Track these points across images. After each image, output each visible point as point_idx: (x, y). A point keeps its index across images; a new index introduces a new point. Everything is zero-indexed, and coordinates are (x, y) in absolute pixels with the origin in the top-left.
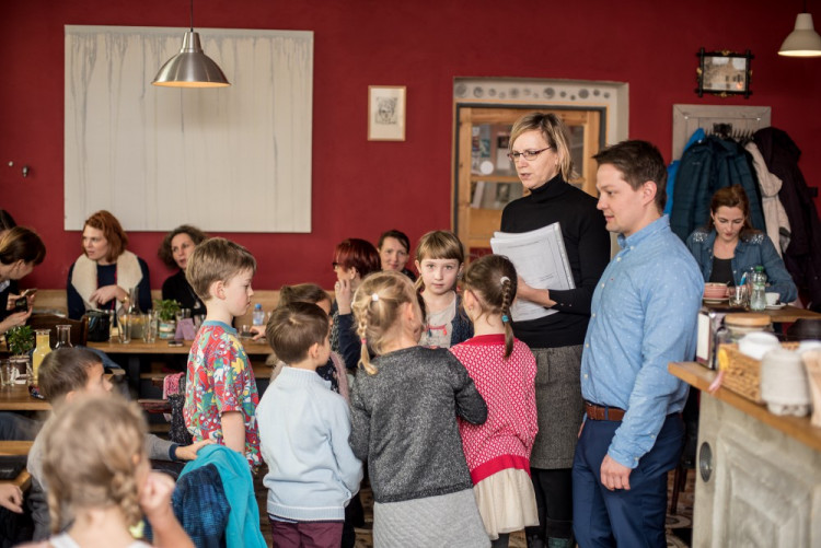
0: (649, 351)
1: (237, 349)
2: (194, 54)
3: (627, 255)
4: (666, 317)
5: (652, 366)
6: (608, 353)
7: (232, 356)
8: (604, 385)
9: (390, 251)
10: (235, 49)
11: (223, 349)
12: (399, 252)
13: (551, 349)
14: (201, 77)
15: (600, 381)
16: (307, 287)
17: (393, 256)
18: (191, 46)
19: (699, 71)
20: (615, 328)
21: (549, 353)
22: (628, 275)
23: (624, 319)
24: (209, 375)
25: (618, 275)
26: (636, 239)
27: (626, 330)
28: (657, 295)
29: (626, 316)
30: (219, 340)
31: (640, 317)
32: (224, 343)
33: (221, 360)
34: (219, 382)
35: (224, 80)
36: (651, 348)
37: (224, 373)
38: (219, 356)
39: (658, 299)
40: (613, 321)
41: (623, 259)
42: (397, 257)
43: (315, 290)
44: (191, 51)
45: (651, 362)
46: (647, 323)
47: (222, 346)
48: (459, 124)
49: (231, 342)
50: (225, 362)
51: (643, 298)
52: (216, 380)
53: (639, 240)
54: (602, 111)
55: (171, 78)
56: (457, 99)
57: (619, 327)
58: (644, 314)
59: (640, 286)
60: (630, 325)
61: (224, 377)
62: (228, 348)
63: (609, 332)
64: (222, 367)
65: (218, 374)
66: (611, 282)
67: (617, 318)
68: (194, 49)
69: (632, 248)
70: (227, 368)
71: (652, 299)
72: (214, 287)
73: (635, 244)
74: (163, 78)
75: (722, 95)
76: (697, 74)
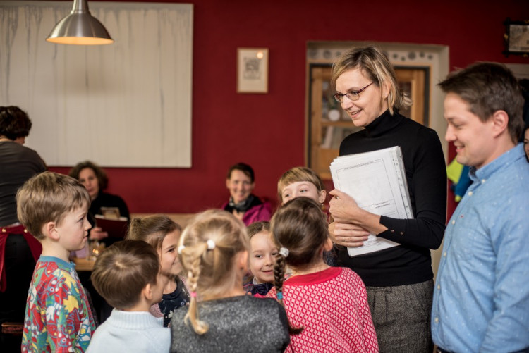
0: (500, 299)
1: (69, 285)
2: (83, 15)
3: (478, 189)
4: (520, 262)
5: (504, 317)
6: (458, 297)
7: (64, 293)
8: (453, 331)
9: (237, 182)
10: (129, 18)
11: (54, 286)
12: (244, 182)
13: (388, 288)
14: (88, 34)
15: (449, 327)
16: (155, 219)
17: (239, 186)
18: (80, 8)
19: (506, 36)
20: (464, 271)
21: (387, 292)
22: (477, 212)
23: (474, 262)
24: (43, 313)
25: (468, 212)
26: (488, 172)
27: (476, 273)
28: (510, 237)
29: (476, 257)
30: (52, 277)
31: (491, 259)
32: (56, 279)
33: (53, 298)
34: (51, 321)
35: (108, 36)
36: (504, 296)
37: (56, 311)
38: (51, 294)
39: (512, 240)
40: (462, 263)
41: (474, 193)
42: (243, 186)
43: (165, 221)
44: (80, 12)
45: (503, 313)
46: (498, 266)
47: (54, 282)
48: (311, 80)
49: (64, 279)
50: (57, 301)
51: (494, 238)
52: (48, 318)
53: (492, 173)
54: (426, 70)
55: (61, 34)
56: (310, 60)
57: (468, 269)
58: (495, 255)
59: (490, 226)
60: (480, 267)
61: (56, 317)
62: (60, 285)
63: (459, 275)
64: (53, 305)
65: (50, 312)
66: (460, 219)
67: (466, 261)
68: (83, 10)
69: (483, 181)
70: (58, 306)
71: (504, 240)
72: (46, 228)
73: (487, 178)
74: (55, 34)
75: (525, 56)
76: (504, 39)
